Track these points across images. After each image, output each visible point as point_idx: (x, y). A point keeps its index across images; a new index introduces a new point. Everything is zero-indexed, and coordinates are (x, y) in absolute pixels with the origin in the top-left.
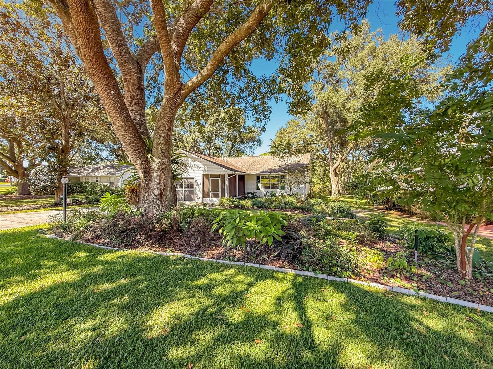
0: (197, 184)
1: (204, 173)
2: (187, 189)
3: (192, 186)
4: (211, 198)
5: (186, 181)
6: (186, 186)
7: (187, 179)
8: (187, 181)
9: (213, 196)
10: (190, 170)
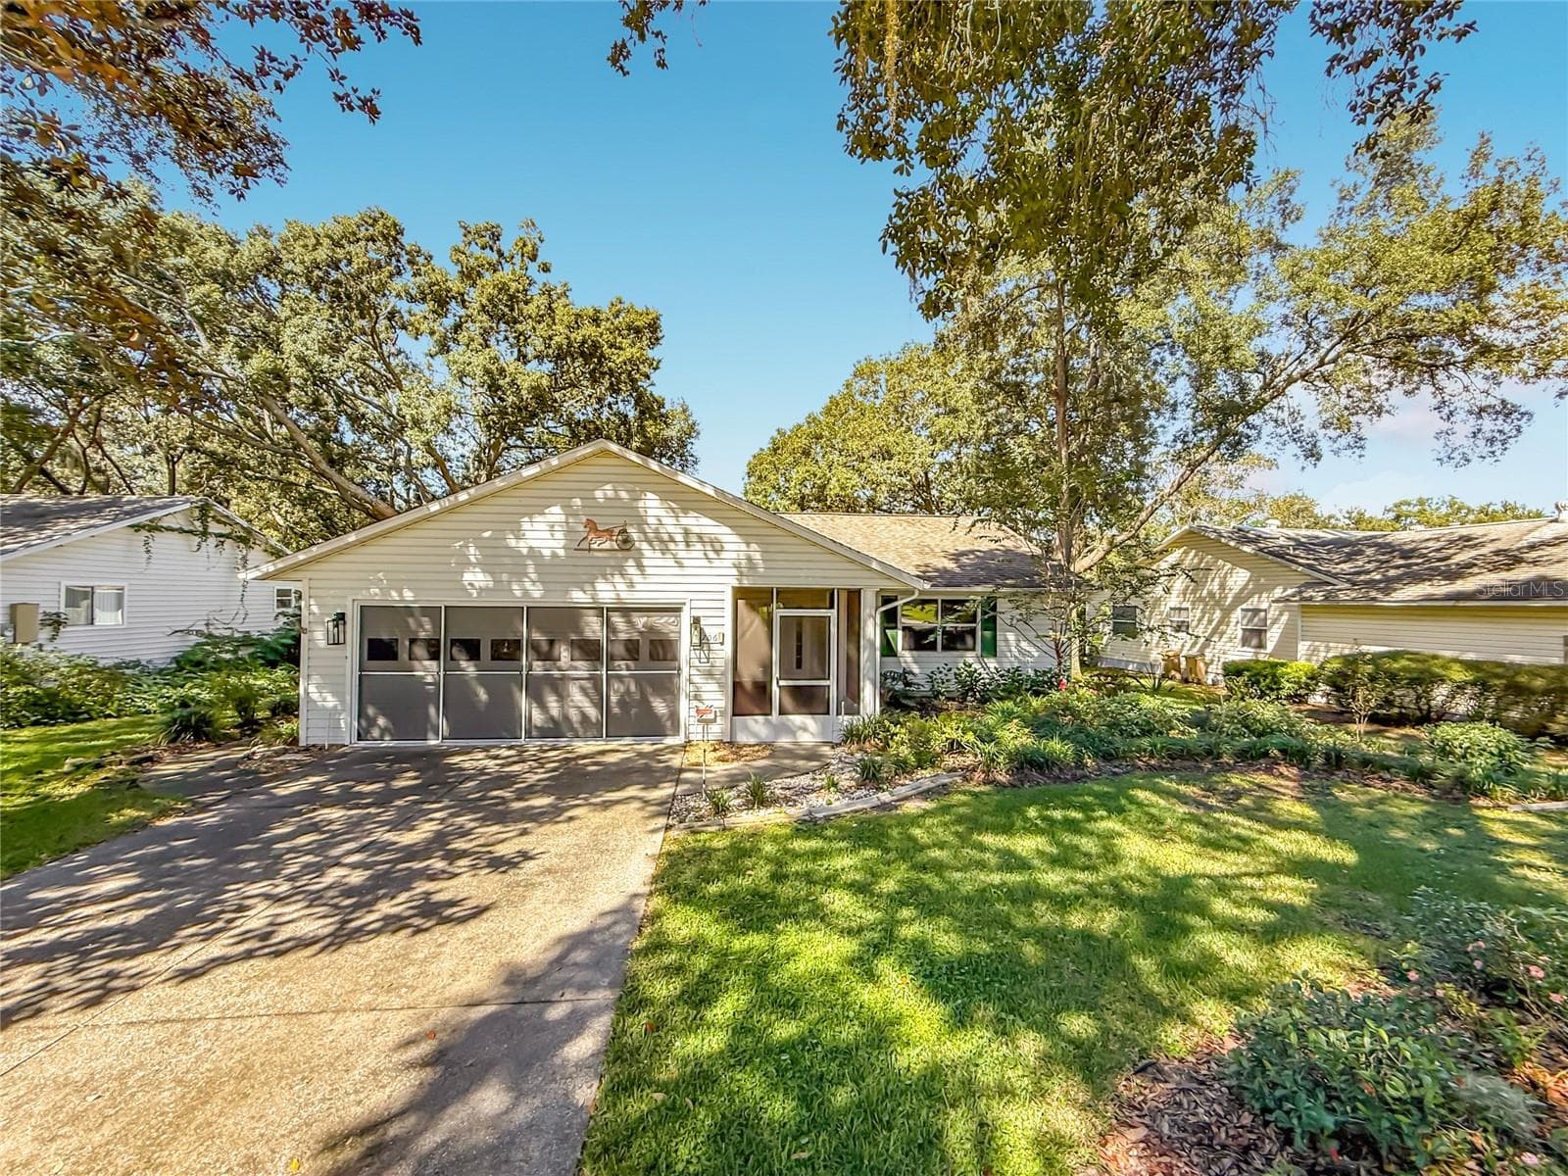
0: (703, 642)
1: (746, 583)
2: (623, 668)
3: (659, 649)
4: (782, 712)
5: (618, 620)
6: (619, 650)
7: (626, 611)
8: (629, 622)
9: (788, 703)
10: (651, 557)
